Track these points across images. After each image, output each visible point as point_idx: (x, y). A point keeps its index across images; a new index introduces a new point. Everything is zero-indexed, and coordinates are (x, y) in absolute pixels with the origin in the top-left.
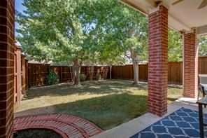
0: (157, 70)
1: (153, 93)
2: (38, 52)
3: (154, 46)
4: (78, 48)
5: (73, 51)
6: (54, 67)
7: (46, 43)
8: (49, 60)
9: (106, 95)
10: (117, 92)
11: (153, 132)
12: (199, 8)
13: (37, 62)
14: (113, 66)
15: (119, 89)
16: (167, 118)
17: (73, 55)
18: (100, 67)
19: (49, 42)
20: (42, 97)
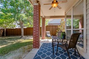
0: (37, 29)
1: (35, 39)
3: (36, 19)
10: (12, 43)
11: (39, 55)
12: (49, 9)
15: (13, 41)
16: (40, 48)
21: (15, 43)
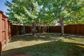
2: (16, 20)
4: (36, 17)
5: (33, 18)
6: (23, 27)
7: (20, 15)
8: (21, 23)
9: (50, 41)
13: (16, 24)
14: (49, 26)
15: (55, 38)
17: (33, 21)
18: (44, 27)
19: (21, 14)
20: (18, 41)
21: (57, 40)
